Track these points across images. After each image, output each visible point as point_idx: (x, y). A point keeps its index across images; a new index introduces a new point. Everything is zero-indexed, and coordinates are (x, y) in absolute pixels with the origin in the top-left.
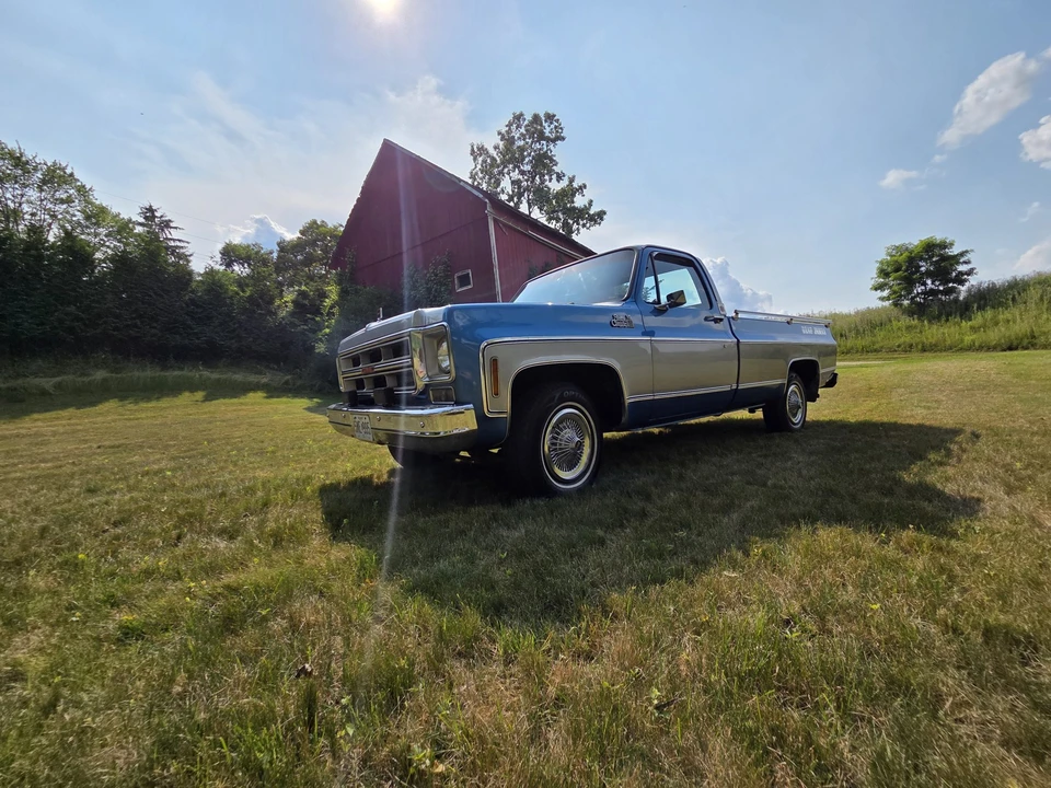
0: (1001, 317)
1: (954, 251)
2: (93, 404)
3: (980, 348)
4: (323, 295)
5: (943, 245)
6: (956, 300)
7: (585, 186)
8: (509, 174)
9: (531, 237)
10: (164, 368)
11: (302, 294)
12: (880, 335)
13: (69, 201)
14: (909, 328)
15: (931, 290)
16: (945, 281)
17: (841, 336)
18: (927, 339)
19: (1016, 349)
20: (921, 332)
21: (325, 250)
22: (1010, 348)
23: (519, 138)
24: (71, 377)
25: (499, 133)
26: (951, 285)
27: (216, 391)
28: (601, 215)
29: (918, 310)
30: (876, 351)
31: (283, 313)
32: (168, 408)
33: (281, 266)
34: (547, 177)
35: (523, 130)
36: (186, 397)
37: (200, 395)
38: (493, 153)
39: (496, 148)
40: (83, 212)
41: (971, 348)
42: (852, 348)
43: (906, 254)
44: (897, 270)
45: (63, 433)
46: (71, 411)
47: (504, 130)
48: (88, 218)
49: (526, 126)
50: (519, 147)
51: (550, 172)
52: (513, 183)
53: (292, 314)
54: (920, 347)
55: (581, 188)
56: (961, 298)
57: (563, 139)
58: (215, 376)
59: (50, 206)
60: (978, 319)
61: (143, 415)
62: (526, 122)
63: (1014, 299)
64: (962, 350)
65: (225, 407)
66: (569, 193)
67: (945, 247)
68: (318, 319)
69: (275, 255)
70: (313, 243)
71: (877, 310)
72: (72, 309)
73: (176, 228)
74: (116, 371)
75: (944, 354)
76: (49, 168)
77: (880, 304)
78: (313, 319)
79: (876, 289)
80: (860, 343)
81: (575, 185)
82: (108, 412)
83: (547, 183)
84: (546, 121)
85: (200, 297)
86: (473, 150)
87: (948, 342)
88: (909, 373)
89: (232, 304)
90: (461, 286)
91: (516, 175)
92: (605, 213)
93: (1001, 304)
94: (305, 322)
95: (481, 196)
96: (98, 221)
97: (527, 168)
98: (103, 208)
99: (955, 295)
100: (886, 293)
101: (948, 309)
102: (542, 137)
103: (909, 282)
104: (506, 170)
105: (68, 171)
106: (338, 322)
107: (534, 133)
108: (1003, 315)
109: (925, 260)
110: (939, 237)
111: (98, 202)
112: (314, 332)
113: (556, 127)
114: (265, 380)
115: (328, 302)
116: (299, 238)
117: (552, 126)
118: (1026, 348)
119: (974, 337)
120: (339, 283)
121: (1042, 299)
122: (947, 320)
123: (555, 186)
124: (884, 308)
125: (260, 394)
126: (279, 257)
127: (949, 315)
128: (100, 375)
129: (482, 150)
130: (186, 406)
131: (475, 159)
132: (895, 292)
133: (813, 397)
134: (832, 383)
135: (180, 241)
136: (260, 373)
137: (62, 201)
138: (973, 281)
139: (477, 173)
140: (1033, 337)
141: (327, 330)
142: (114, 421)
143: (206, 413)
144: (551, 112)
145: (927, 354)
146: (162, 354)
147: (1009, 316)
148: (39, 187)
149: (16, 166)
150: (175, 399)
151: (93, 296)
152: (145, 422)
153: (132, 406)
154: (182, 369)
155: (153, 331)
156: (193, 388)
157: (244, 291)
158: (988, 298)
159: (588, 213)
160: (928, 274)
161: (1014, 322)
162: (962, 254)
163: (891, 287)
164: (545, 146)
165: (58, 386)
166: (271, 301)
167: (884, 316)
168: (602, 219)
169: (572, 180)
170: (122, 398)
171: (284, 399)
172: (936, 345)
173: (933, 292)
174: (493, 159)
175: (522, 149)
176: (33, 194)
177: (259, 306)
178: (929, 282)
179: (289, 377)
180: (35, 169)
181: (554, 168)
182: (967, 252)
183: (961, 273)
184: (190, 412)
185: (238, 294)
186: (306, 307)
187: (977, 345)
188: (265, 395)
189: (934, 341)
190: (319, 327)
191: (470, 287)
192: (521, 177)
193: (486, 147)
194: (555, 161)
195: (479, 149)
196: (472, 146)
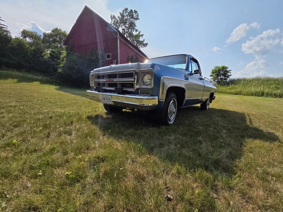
0: (235, 87)
1: (228, 70)
3: (230, 93)
4: (60, 54)
5: (226, 68)
6: (226, 81)
7: (143, 35)
9: (129, 47)
11: (53, 52)
15: (222, 78)
16: (225, 77)
19: (237, 94)
21: (61, 39)
22: (236, 94)
23: (126, 16)
25: (120, 13)
27: (21, 80)
28: (146, 44)
29: (219, 83)
31: (46, 57)
32: (4, 83)
33: (44, 41)
35: (127, 14)
36: (10, 80)
37: (15, 80)
38: (118, 19)
39: (118, 17)
41: (228, 93)
43: (218, 69)
44: (216, 72)
47: (122, 12)
49: (128, 13)
50: (126, 19)
51: (134, 29)
52: (123, 29)
53: (49, 58)
54: (218, 91)
55: (142, 35)
56: (228, 81)
57: (139, 19)
58: (21, 74)
60: (230, 86)
62: (128, 12)
63: (238, 83)
65: (25, 85)
66: (138, 36)
67: (227, 68)
68: (58, 61)
69: (42, 37)
70: (56, 36)
73: (2, 20)
78: (57, 61)
79: (210, 76)
81: (140, 34)
83: (133, 32)
84: (134, 13)
85: (15, 46)
86: (111, 16)
87: (224, 91)
88: (221, 98)
89: (27, 51)
90: (108, 58)
91: (123, 27)
93: (235, 84)
94: (54, 61)
95: (116, 31)
97: (127, 26)
100: (212, 77)
101: (225, 83)
102: (133, 17)
103: (218, 75)
104: (121, 25)
106: (65, 63)
107: (130, 15)
108: (236, 86)
110: (226, 66)
112: (57, 65)
113: (137, 15)
114: (40, 78)
115: (62, 56)
116: (51, 33)
117: (136, 15)
118: (239, 95)
119: (229, 91)
120: (67, 50)
121: (243, 84)
122: (224, 86)
123: (135, 33)
125: (38, 83)
126: (43, 38)
130: (10, 83)
131: (112, 19)
132: (214, 77)
133: (211, 102)
134: (214, 99)
135: (4, 25)
136: (38, 76)
138: (231, 77)
140: (241, 92)
141: (62, 65)
143: (19, 86)
144: (136, 10)
145: (219, 93)
147: (237, 87)
150: (6, 80)
154: (8, 71)
156: (13, 77)
157: (31, 47)
158: (233, 82)
159: (143, 43)
160: (222, 74)
161: (237, 88)
162: (230, 71)
163: (214, 76)
164: (133, 20)
166: (42, 52)
168: (147, 46)
171: (47, 85)
172: (221, 92)
173: (222, 79)
174: (117, 21)
175: (126, 20)
177: (37, 53)
178: (222, 76)
179: (48, 78)
181: (135, 27)
182: (231, 70)
183: (229, 75)
184: (13, 85)
185: (30, 48)
186: (54, 56)
187: (229, 92)
188: (40, 83)
189: (221, 90)
190: (59, 64)
191: (110, 59)
192: (125, 28)
193: (115, 16)
194: (135, 25)
195: (113, 17)
196: (111, 15)
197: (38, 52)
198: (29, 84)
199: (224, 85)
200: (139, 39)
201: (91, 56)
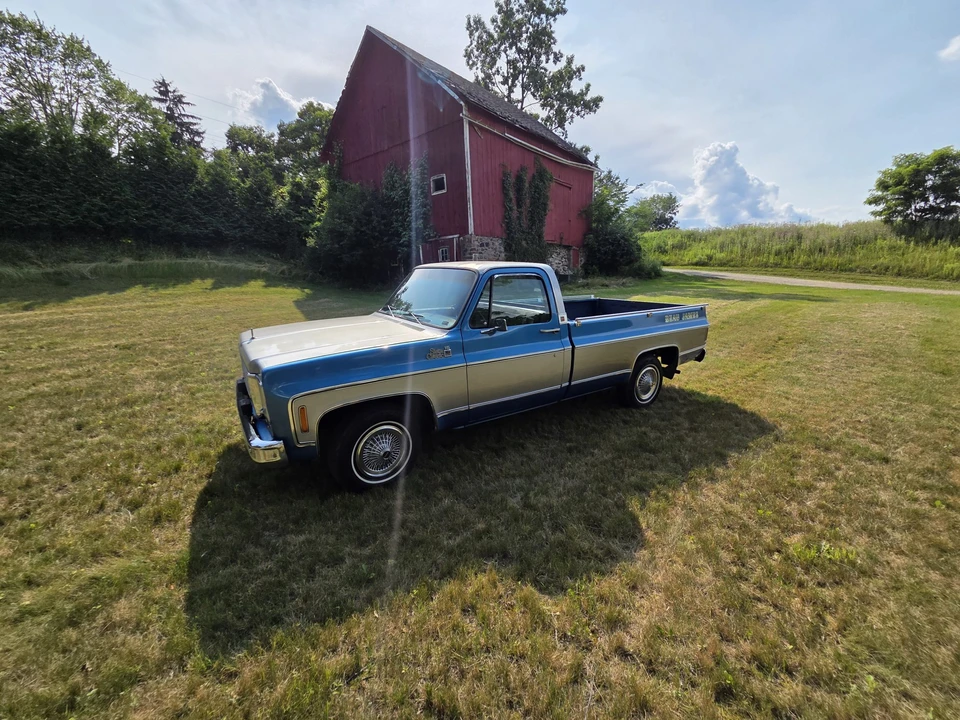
2: (123, 289)
4: (317, 187)
7: (583, 69)
8: (505, 51)
9: (508, 140)
10: (180, 254)
11: (297, 186)
12: (860, 253)
13: (89, 76)
14: (892, 249)
15: (931, 207)
17: (820, 251)
18: (906, 262)
20: (903, 254)
23: (518, 11)
24: (104, 264)
25: (497, 5)
26: (953, 204)
27: (224, 279)
28: (597, 101)
29: (911, 230)
30: (851, 270)
31: (279, 204)
32: (182, 295)
33: (283, 150)
34: (543, 58)
36: (197, 285)
37: (209, 282)
38: (490, 27)
39: (494, 21)
40: (104, 87)
41: (948, 277)
42: (827, 265)
43: (913, 166)
44: (898, 184)
45: (97, 321)
46: (104, 296)
48: (109, 94)
50: (516, 22)
51: (547, 52)
52: (508, 62)
53: (288, 205)
54: (896, 270)
55: (578, 70)
58: (222, 264)
59: (74, 81)
61: (160, 302)
64: (938, 278)
65: (229, 296)
66: (570, 73)
68: (310, 211)
69: (276, 138)
70: (311, 128)
71: (865, 225)
72: (97, 200)
73: (188, 104)
74: (140, 258)
75: (919, 280)
76: (68, 41)
77: (872, 218)
78: (307, 211)
79: (870, 203)
80: (837, 260)
81: (574, 67)
82: (134, 297)
83: (543, 65)
85: (206, 188)
86: (469, 23)
87: (927, 268)
89: (234, 195)
90: (437, 189)
91: (513, 54)
92: (601, 99)
94: (300, 213)
95: (456, 97)
96: (118, 98)
97: (524, 45)
98: (121, 84)
99: (955, 215)
101: (941, 231)
102: (541, 9)
103: (908, 199)
104: (503, 48)
105: (85, 45)
106: (328, 214)
107: (533, 6)
109: (935, 174)
111: (116, 78)
112: (308, 223)
114: (264, 269)
115: (319, 195)
116: (298, 121)
120: (329, 176)
122: (936, 243)
123: (552, 68)
124: (874, 224)
125: (260, 283)
126: (280, 141)
127: (940, 237)
128: (127, 261)
129: (479, 23)
130: (197, 294)
131: (471, 34)
132: (889, 208)
133: (670, 372)
134: (700, 356)
135: (192, 117)
136: (260, 262)
137: (84, 76)
139: (472, 51)
141: (317, 224)
142: (138, 308)
143: (211, 302)
145: (900, 278)
146: (177, 243)
148: (62, 60)
149: (39, 39)
150: (188, 286)
151: (113, 187)
152: (162, 310)
153: (152, 293)
154: (194, 257)
155: (168, 221)
156: (203, 276)
157: (244, 182)
159: (583, 100)
160: (934, 189)
163: (887, 201)
164: (544, 19)
165: (94, 272)
166: (268, 192)
167: (871, 233)
168: (597, 106)
169: (570, 61)
170: (146, 284)
171: (279, 289)
172: (913, 270)
173: (932, 210)
174: (490, 35)
175: (520, 25)
176: (58, 68)
178: (931, 198)
179: (285, 267)
180: (56, 43)
181: (552, 46)
184: (200, 300)
185: (239, 185)
186: (302, 198)
187: (955, 274)
188: (264, 284)
189: (911, 265)
190: (312, 219)
191: (444, 191)
192: (517, 56)
193: (483, 20)
194: (553, 38)
195: (476, 22)
196: (469, 19)
197: (259, 195)
198: (236, 292)
199: (937, 240)
200: (569, 86)
201: (392, 190)
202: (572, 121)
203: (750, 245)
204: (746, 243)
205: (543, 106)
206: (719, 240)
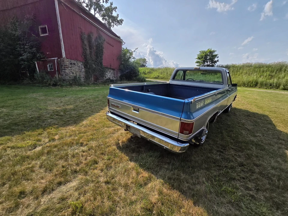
7: (116, 8)
15: (209, 65)
16: (212, 62)
28: (122, 21)
43: (205, 54)
44: (202, 58)
67: (214, 52)
79: (196, 63)
90: (43, 33)
103: (204, 61)
109: (209, 56)
123: (105, 5)
159: (117, 19)
160: (209, 60)
163: (200, 63)
182: (218, 54)
183: (216, 61)
191: (47, 35)
200: (112, 14)
202: (114, 27)
203: (169, 73)
204: (168, 72)
205: (103, 19)
206: (161, 71)
